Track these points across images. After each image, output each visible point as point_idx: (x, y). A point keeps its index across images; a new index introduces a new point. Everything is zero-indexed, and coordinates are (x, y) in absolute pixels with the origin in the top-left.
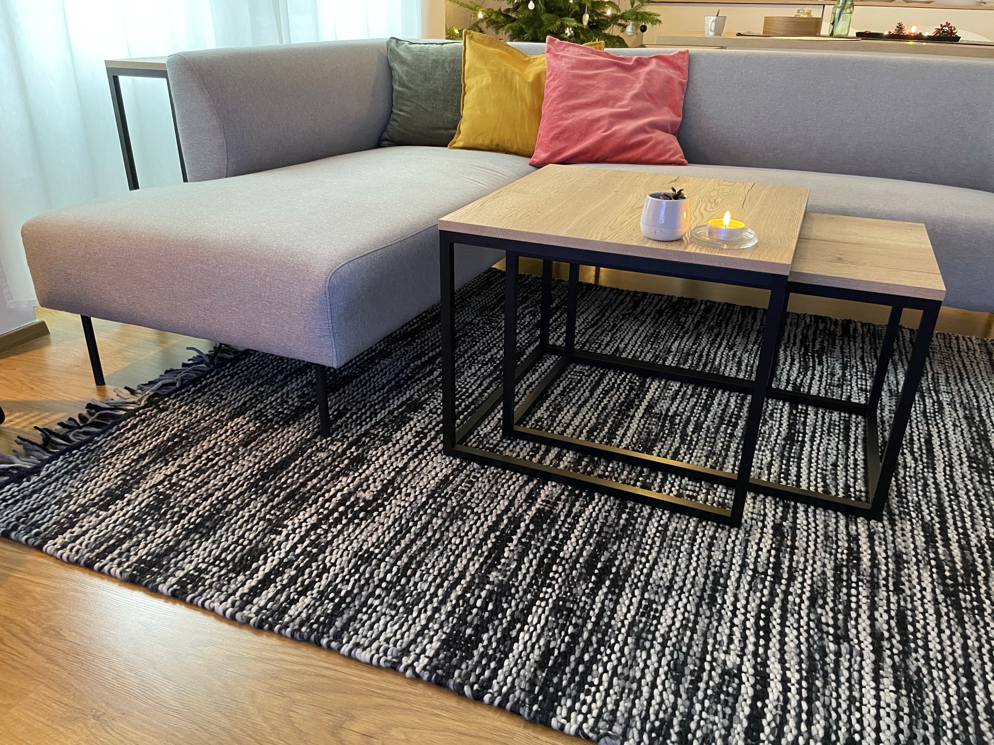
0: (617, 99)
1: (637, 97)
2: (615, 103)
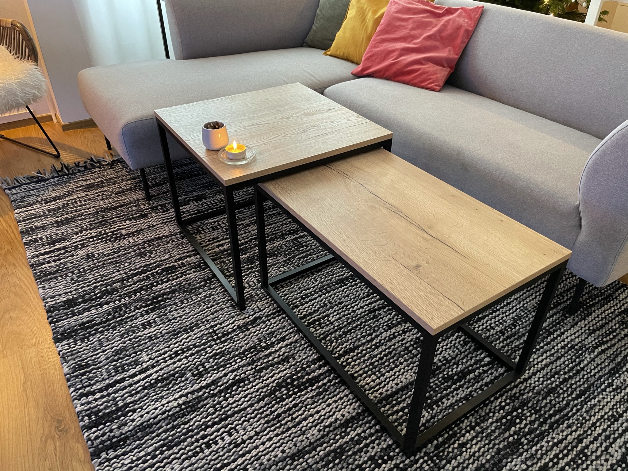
0: (414, 37)
1: (430, 37)
2: (412, 40)
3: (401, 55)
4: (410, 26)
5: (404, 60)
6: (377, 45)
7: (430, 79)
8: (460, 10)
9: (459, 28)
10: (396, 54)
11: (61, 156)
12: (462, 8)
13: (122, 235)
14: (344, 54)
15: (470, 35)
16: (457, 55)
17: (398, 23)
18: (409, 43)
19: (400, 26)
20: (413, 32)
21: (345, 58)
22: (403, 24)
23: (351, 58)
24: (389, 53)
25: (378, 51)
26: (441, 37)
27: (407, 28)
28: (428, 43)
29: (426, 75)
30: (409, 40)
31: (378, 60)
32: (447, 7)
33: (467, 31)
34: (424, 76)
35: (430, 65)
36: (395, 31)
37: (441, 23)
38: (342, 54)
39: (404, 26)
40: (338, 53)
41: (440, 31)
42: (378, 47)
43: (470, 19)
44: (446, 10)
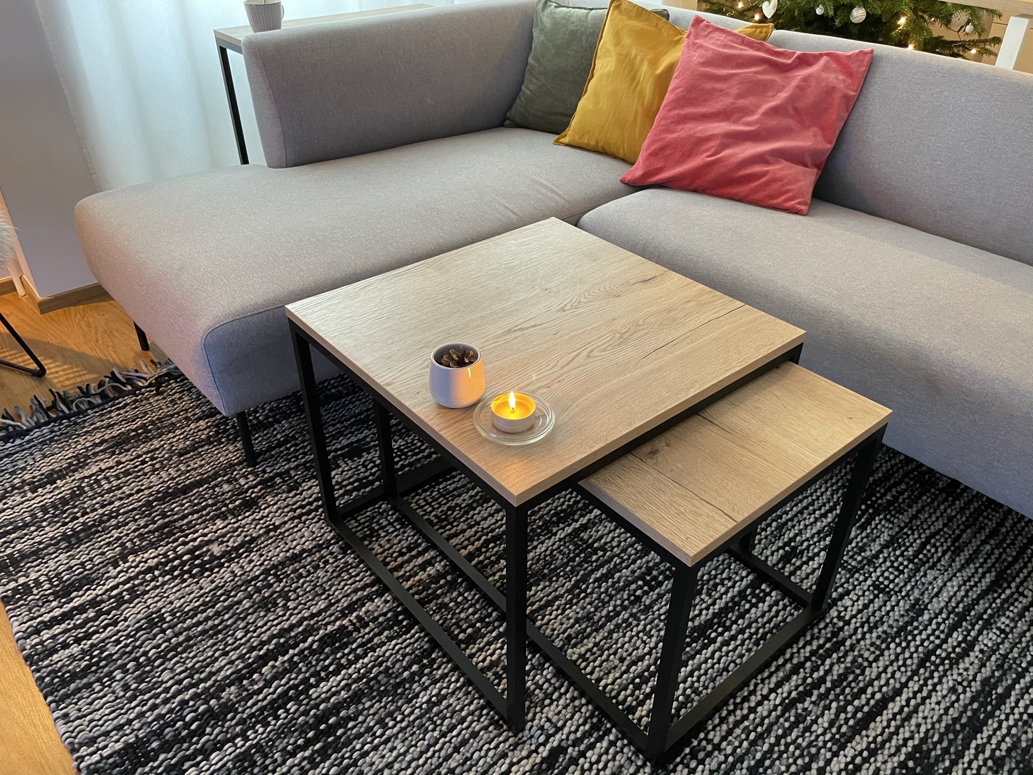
0: (746, 111)
1: (774, 111)
2: (742, 117)
3: (723, 147)
4: (734, 91)
5: (732, 155)
6: (672, 127)
7: (788, 191)
8: (825, 58)
9: (830, 91)
10: (714, 143)
11: (48, 372)
12: (828, 54)
13: (213, 558)
14: (597, 143)
15: (851, 104)
16: (830, 142)
17: (709, 86)
18: (736, 122)
19: (714, 90)
20: (742, 102)
21: (600, 149)
22: (719, 86)
23: (613, 150)
24: (700, 142)
25: (675, 139)
26: (796, 109)
27: (728, 94)
28: (774, 122)
29: (780, 184)
30: (735, 117)
31: (677, 155)
32: (798, 53)
33: (846, 97)
34: (775, 187)
35: (785, 164)
36: (705, 100)
37: (794, 83)
38: (593, 143)
39: (722, 91)
40: (586, 141)
41: (792, 99)
42: (673, 132)
43: (850, 74)
44: (799, 57)
